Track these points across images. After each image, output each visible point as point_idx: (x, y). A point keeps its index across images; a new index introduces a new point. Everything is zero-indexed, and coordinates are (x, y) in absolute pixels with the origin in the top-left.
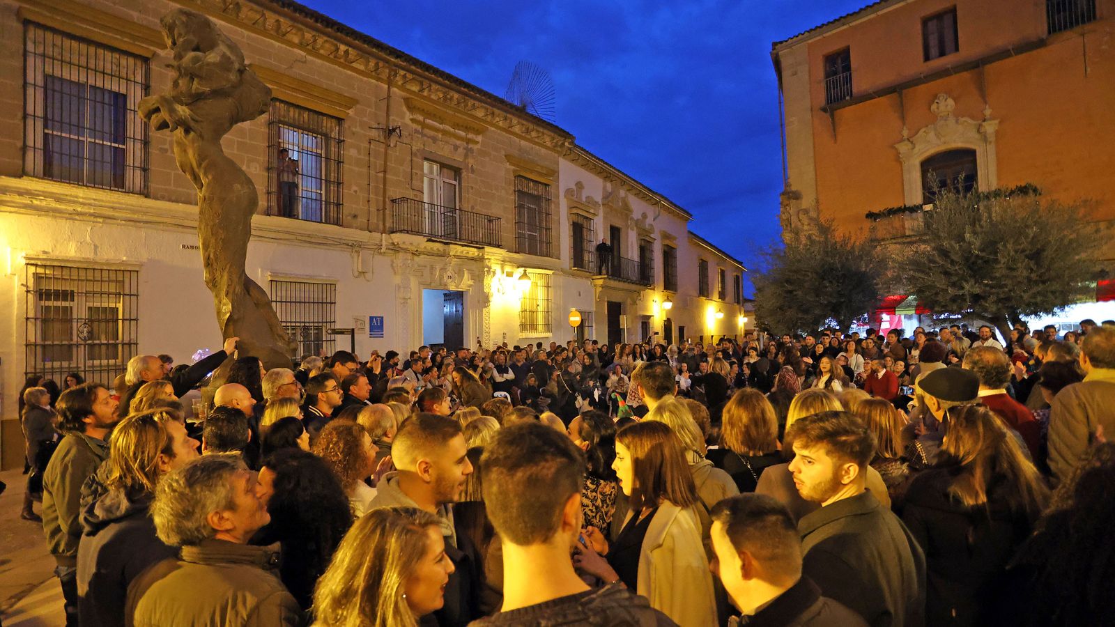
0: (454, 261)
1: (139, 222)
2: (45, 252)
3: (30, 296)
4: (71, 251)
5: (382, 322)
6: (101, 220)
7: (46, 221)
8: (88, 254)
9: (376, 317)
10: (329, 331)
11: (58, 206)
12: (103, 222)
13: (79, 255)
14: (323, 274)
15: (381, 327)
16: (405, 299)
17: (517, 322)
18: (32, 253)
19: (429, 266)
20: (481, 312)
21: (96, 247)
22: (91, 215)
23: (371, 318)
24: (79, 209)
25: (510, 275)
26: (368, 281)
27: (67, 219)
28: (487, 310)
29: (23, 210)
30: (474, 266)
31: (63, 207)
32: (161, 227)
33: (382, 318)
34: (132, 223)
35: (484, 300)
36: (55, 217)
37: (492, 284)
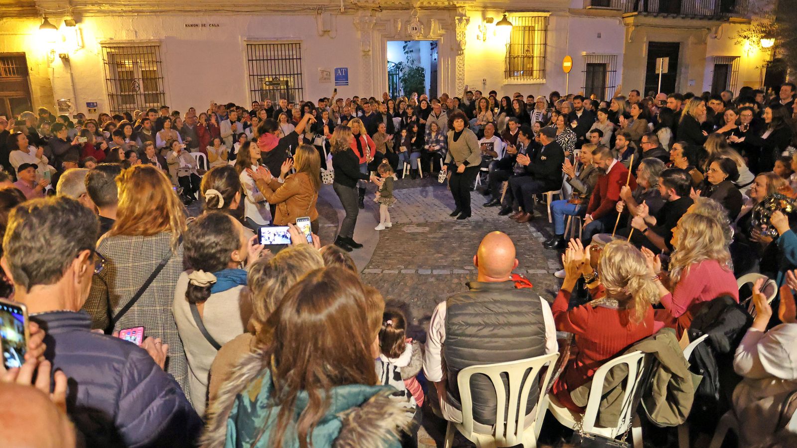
0: (420, 13)
1: (157, 12)
2: (111, 39)
3: (107, 66)
4: (123, 36)
5: (346, 72)
6: (136, 14)
7: (109, 18)
8: (132, 37)
9: (340, 69)
10: (267, 83)
11: (111, 8)
12: (138, 15)
13: (128, 39)
14: (291, 36)
15: (346, 77)
16: (364, 51)
17: (502, 67)
18: (103, 39)
19: (392, 20)
20: (454, 61)
21: (136, 32)
22: (130, 11)
23: (336, 70)
24: (124, 9)
25: (490, 21)
26: (332, 38)
27: (119, 16)
28: (461, 57)
29: (97, 14)
30: (446, 15)
31: (115, 9)
32: (171, 13)
33: (347, 69)
34: (154, 14)
35: (457, 49)
36: (113, 16)
37: (467, 32)
